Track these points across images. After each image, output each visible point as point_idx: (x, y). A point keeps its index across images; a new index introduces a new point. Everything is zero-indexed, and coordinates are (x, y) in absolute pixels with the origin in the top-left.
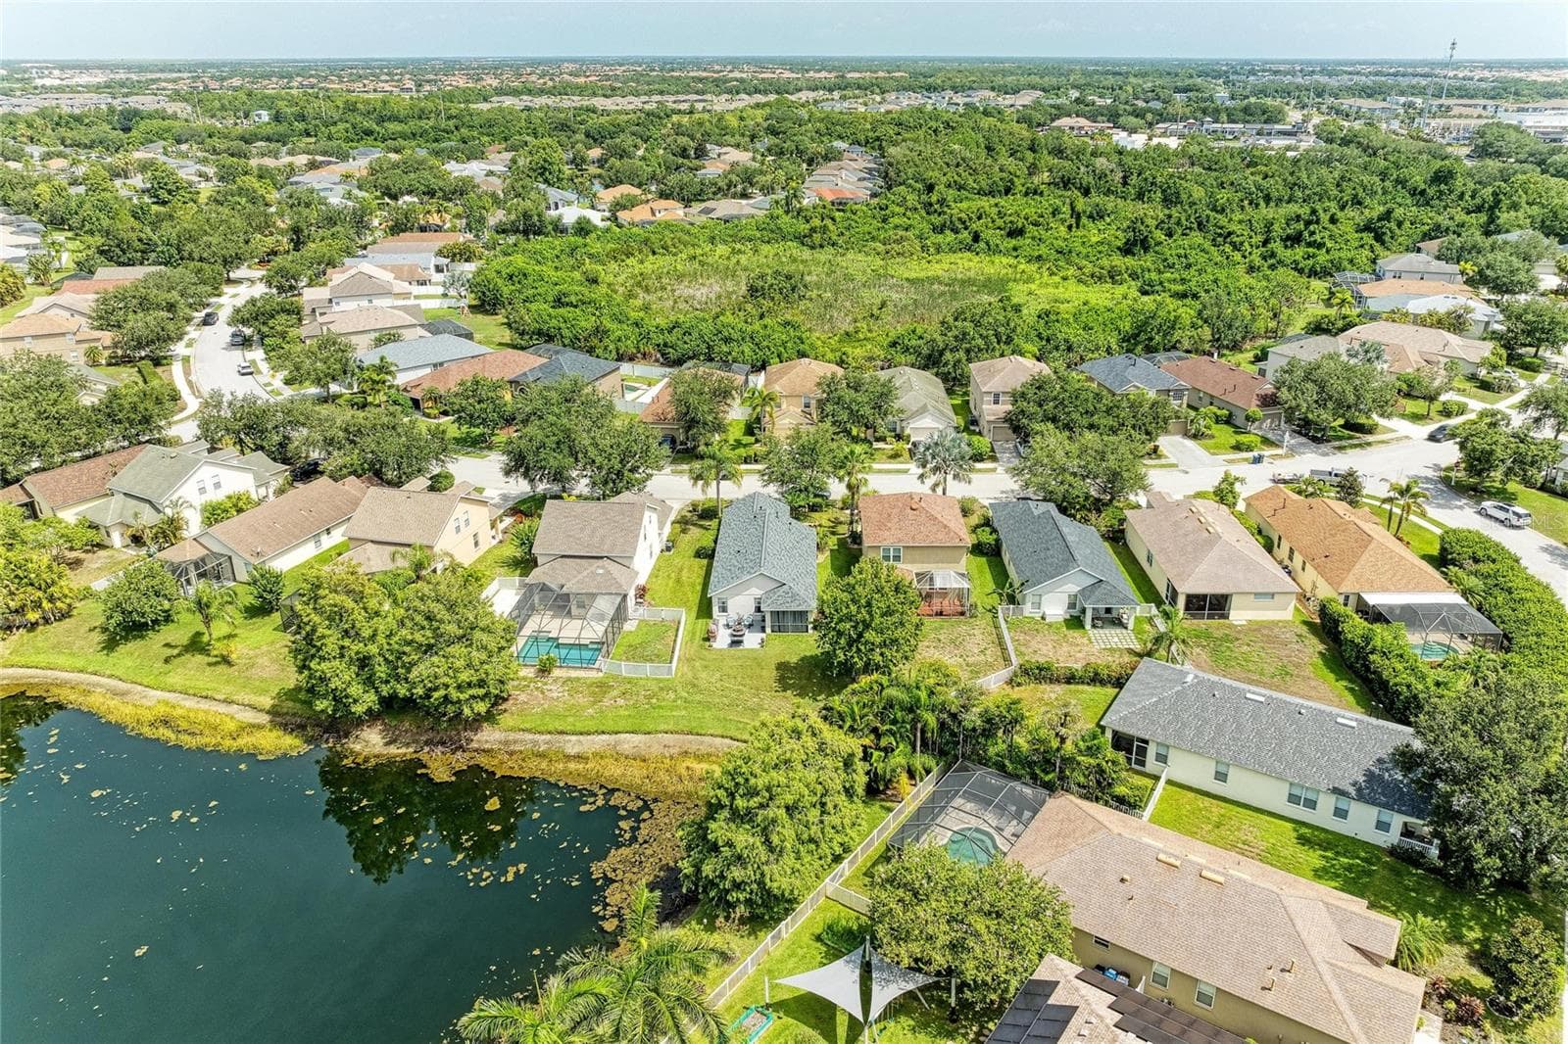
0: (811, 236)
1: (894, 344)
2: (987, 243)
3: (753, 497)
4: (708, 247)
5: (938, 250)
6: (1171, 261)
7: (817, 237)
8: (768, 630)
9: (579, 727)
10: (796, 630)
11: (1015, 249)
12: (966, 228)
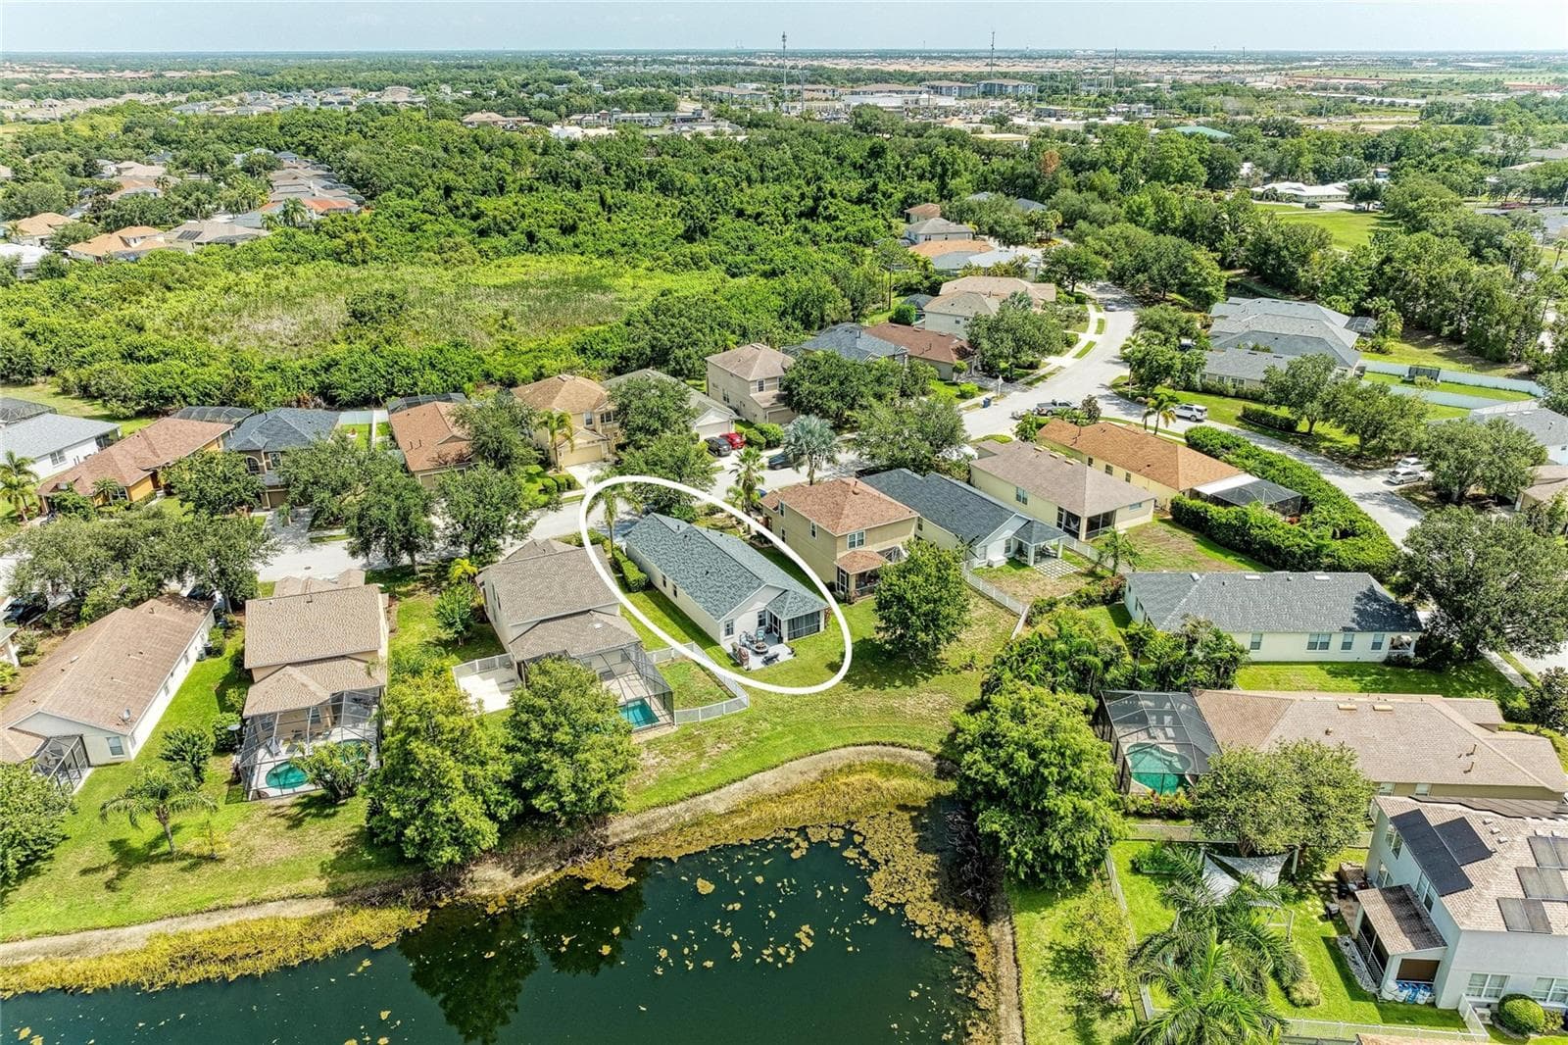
0: (348, 252)
5: (499, 254)
7: (357, 252)
8: (786, 640)
9: (707, 784)
10: (810, 632)
11: (576, 246)
12: (515, 230)
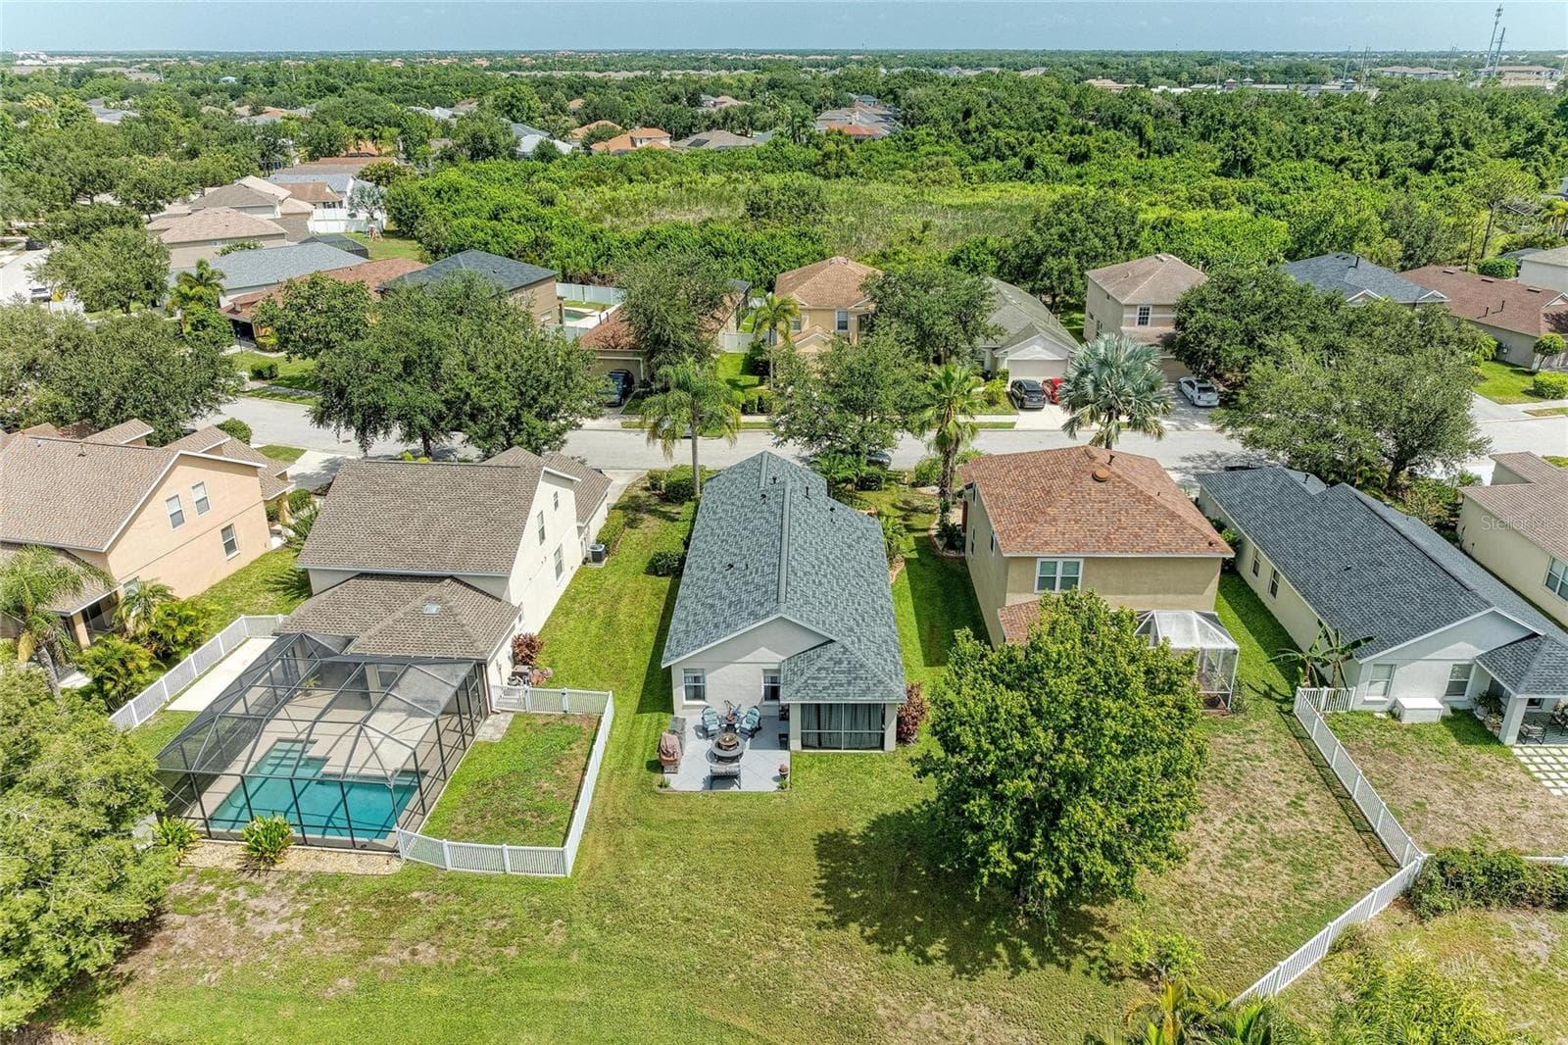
0: (823, 164)
1: (955, 261)
2: (1045, 170)
3: (758, 460)
4: (697, 176)
5: (983, 177)
6: (1283, 185)
7: (832, 165)
8: (795, 744)
10: (856, 743)
11: (1079, 176)
12: (1015, 155)
